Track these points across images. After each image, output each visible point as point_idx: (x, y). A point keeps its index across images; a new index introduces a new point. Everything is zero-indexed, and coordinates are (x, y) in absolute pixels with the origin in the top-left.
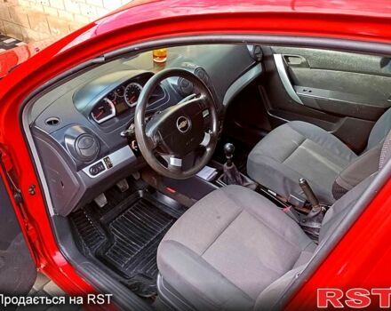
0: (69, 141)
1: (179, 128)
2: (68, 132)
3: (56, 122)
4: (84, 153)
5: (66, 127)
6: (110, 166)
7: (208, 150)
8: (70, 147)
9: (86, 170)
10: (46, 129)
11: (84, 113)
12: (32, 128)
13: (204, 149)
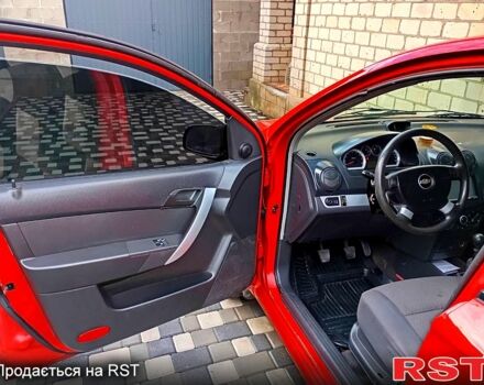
0: (318, 171)
1: (420, 183)
2: (319, 164)
3: (313, 155)
4: (327, 182)
5: (320, 160)
6: (345, 204)
7: (448, 218)
8: (317, 175)
9: (323, 198)
10: (304, 157)
11: (338, 157)
12: (294, 155)
13: (443, 216)
